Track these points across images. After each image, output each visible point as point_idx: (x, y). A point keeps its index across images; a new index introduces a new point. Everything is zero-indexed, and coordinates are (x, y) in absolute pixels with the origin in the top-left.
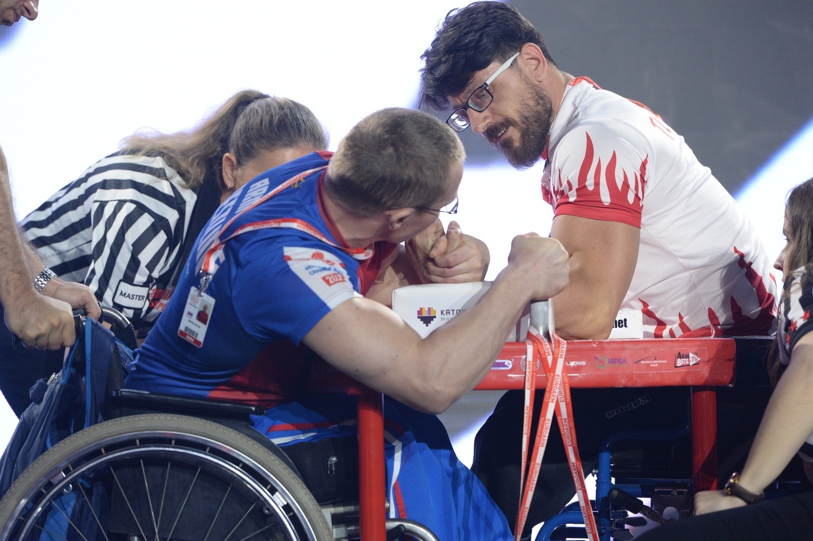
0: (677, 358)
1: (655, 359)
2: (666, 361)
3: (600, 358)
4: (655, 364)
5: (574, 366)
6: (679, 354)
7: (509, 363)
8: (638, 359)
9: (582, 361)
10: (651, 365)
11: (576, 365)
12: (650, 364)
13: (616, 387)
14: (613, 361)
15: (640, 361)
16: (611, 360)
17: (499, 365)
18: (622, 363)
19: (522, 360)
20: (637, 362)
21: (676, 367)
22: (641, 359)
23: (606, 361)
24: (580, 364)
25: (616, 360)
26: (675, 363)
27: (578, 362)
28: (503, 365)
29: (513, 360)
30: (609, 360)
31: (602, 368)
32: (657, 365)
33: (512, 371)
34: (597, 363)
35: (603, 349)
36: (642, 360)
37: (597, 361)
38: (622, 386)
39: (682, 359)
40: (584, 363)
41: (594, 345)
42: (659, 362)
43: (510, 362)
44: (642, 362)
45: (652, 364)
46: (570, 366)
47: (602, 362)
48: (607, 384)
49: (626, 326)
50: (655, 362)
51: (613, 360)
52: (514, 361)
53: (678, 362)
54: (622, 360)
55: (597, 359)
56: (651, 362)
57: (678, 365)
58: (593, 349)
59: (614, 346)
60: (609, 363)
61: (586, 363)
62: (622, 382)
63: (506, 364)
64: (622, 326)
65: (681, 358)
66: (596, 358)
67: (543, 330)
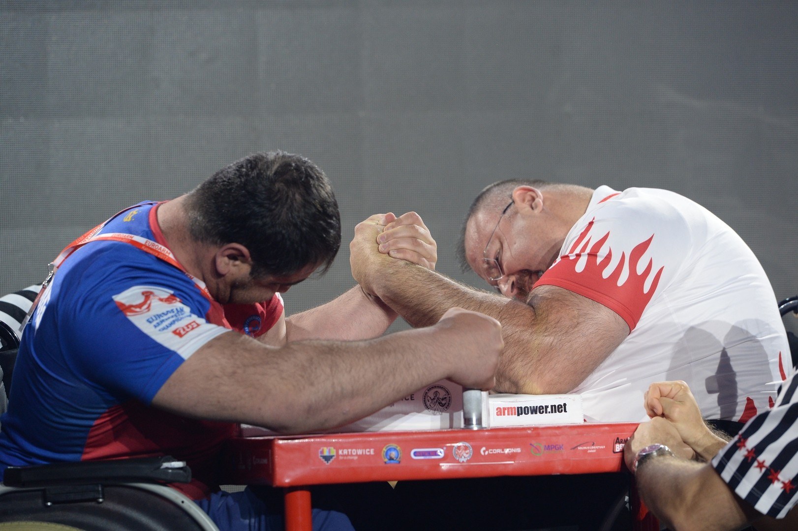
0: (616, 443)
1: (593, 445)
2: (604, 447)
3: (535, 445)
4: (592, 449)
5: (508, 454)
6: (618, 439)
7: (441, 452)
8: (576, 445)
9: (517, 448)
10: (589, 451)
11: (511, 452)
12: (587, 450)
13: (553, 474)
14: (549, 448)
15: (577, 446)
16: (547, 446)
17: (430, 454)
18: (558, 449)
19: (454, 448)
20: (574, 448)
21: (614, 452)
22: (578, 444)
23: (542, 448)
24: (515, 451)
25: (552, 447)
26: (614, 448)
27: (513, 449)
28: (435, 453)
29: (445, 448)
30: (545, 446)
31: (538, 455)
32: (595, 451)
33: (444, 459)
34: (532, 451)
35: (538, 435)
36: (579, 446)
37: (533, 448)
38: (558, 474)
39: (621, 445)
40: (518, 450)
41: (529, 432)
42: (597, 447)
43: (442, 450)
44: (579, 448)
45: (590, 449)
46: (504, 453)
47: (537, 449)
48: (544, 471)
49: (565, 411)
50: (594, 447)
51: (549, 446)
52: (447, 450)
53: (617, 448)
54: (559, 446)
55: (533, 446)
56: (589, 448)
57: (617, 451)
58: (528, 436)
59: (550, 432)
60: (545, 450)
61: (521, 450)
62: (559, 468)
63: (439, 451)
64: (562, 411)
65: (619, 443)
66: (531, 444)
67: (477, 416)
